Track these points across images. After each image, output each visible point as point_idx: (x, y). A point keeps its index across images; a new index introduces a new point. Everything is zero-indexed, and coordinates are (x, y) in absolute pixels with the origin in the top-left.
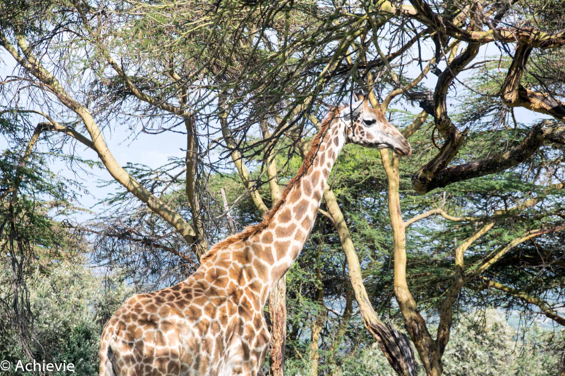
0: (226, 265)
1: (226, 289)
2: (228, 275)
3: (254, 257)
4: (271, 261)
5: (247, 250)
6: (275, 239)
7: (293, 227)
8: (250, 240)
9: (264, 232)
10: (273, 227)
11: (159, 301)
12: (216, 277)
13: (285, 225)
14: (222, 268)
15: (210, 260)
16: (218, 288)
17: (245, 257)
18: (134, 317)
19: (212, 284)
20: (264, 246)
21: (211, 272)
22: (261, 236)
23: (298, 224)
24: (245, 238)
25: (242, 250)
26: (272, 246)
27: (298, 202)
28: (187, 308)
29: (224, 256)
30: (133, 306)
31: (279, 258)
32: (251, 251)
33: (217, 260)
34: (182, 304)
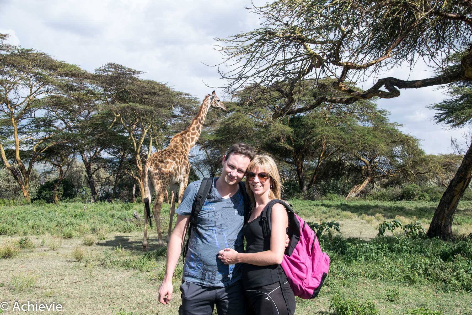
0: (178, 143)
1: (179, 151)
2: (179, 146)
3: (185, 141)
4: (189, 143)
5: (183, 139)
6: (191, 136)
7: (196, 132)
8: (184, 135)
9: (188, 133)
10: (190, 132)
11: (162, 155)
12: (176, 147)
13: (194, 132)
14: (177, 144)
15: (173, 142)
16: (178, 151)
17: (182, 141)
18: (156, 160)
19: (175, 149)
20: (187, 138)
21: (174, 145)
22: (187, 134)
23: (197, 131)
24: (182, 135)
25: (181, 138)
26: (190, 138)
27: (197, 125)
28: (171, 157)
29: (177, 140)
30: (155, 156)
31: (192, 142)
32: (184, 139)
33: (175, 141)
34: (169, 155)
